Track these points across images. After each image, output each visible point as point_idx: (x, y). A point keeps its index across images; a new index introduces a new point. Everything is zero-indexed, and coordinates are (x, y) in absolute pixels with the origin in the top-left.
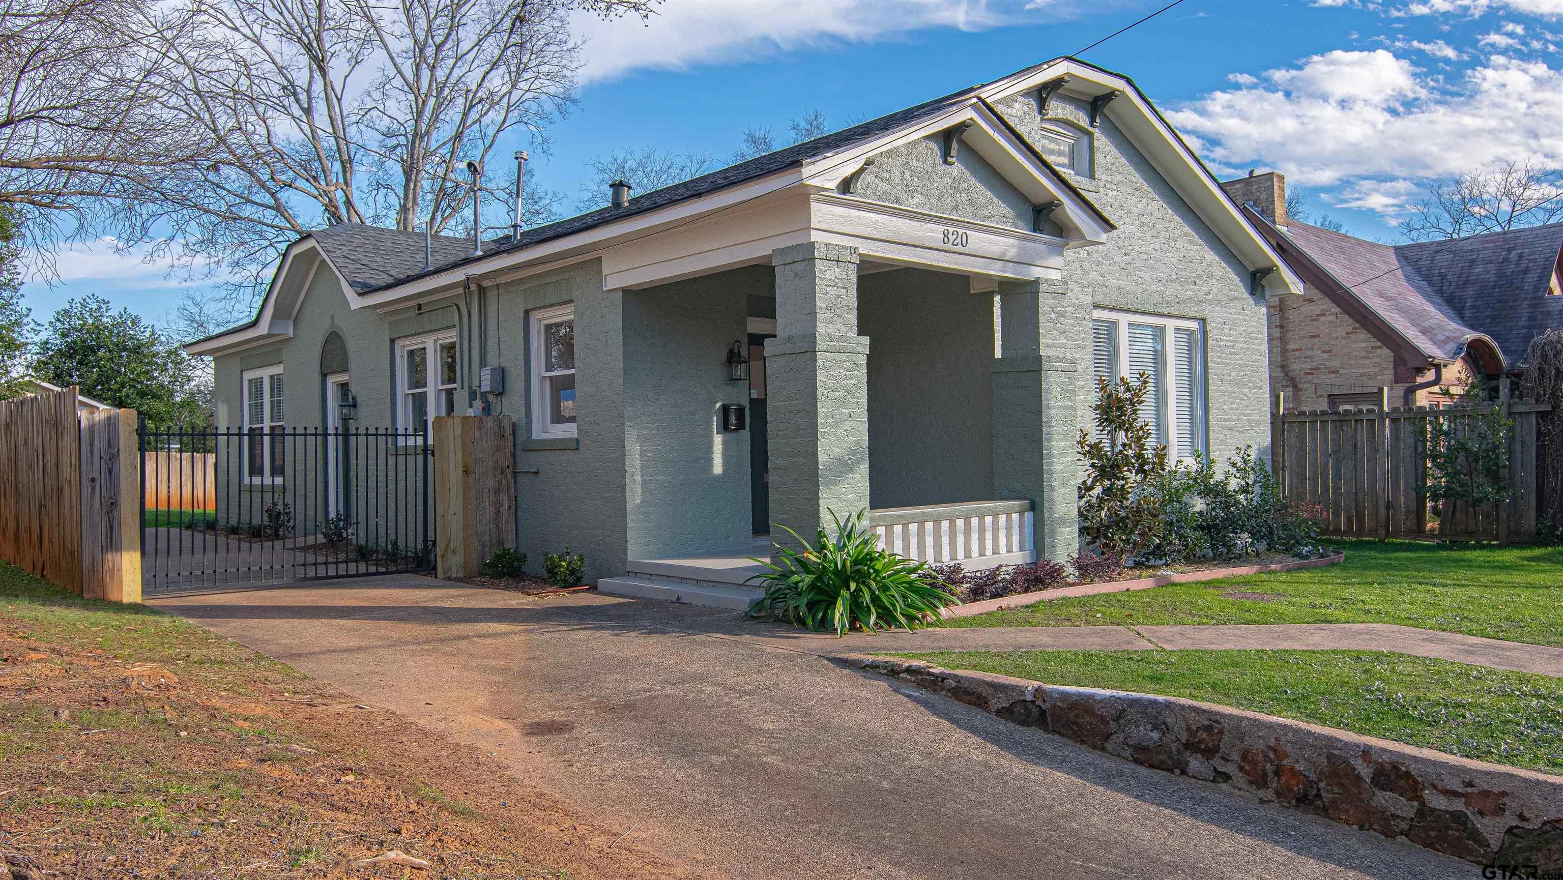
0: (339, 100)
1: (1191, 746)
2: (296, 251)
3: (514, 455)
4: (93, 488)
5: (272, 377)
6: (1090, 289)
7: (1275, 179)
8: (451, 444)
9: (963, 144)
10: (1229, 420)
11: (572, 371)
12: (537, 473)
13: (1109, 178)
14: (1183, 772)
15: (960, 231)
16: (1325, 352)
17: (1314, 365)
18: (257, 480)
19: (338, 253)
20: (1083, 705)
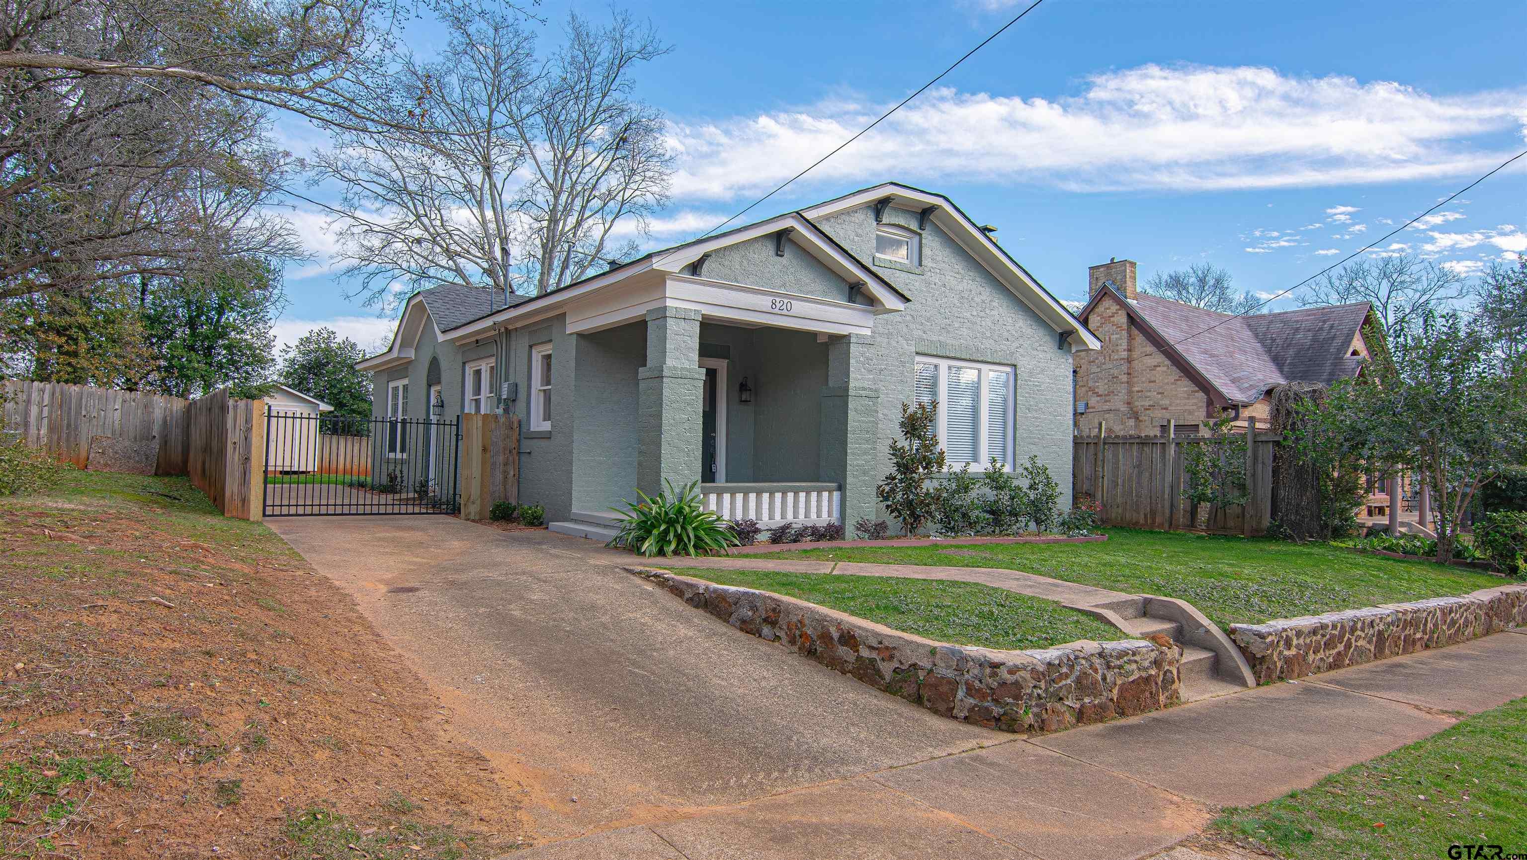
0: (500, 196)
1: (766, 620)
2: (413, 302)
3: (519, 441)
4: (235, 448)
5: (404, 386)
6: (914, 342)
7: (1128, 265)
8: (475, 431)
9: (791, 241)
10: (1035, 438)
11: (549, 387)
12: (530, 453)
13: (934, 265)
14: (760, 636)
15: (786, 301)
16: (1158, 393)
17: (1151, 403)
18: (392, 455)
19: (436, 305)
20: (722, 596)
